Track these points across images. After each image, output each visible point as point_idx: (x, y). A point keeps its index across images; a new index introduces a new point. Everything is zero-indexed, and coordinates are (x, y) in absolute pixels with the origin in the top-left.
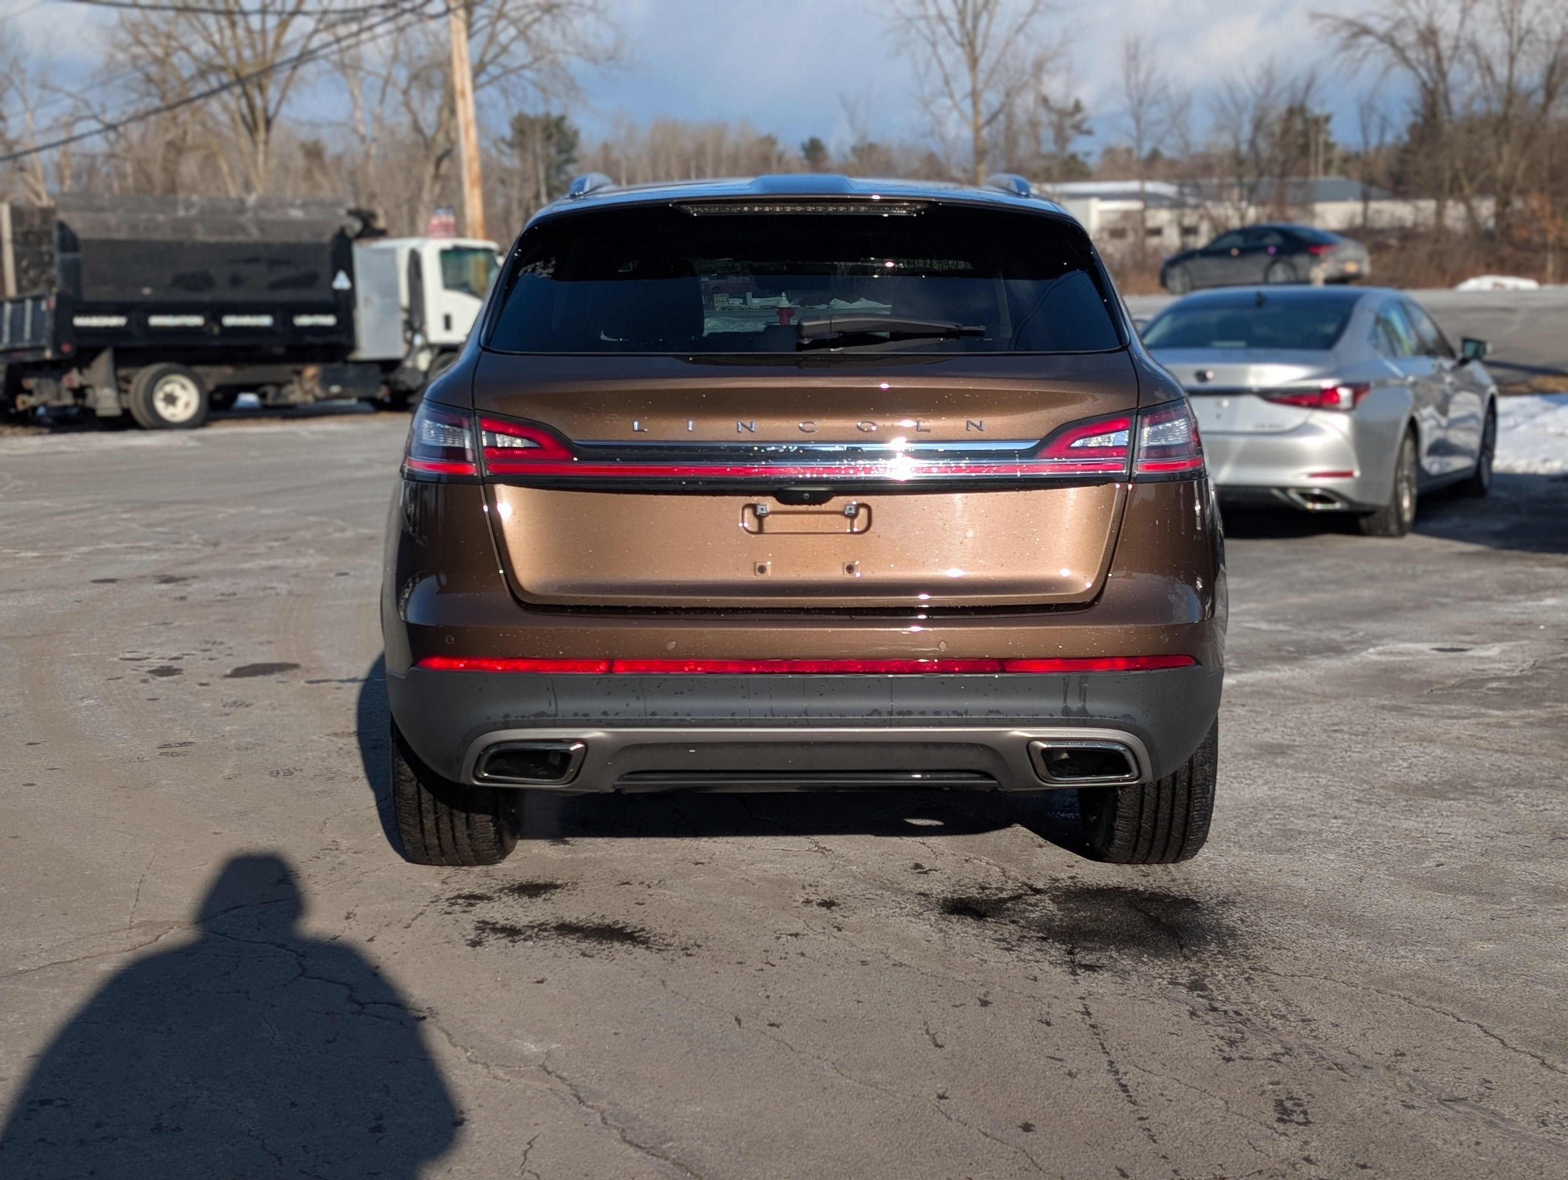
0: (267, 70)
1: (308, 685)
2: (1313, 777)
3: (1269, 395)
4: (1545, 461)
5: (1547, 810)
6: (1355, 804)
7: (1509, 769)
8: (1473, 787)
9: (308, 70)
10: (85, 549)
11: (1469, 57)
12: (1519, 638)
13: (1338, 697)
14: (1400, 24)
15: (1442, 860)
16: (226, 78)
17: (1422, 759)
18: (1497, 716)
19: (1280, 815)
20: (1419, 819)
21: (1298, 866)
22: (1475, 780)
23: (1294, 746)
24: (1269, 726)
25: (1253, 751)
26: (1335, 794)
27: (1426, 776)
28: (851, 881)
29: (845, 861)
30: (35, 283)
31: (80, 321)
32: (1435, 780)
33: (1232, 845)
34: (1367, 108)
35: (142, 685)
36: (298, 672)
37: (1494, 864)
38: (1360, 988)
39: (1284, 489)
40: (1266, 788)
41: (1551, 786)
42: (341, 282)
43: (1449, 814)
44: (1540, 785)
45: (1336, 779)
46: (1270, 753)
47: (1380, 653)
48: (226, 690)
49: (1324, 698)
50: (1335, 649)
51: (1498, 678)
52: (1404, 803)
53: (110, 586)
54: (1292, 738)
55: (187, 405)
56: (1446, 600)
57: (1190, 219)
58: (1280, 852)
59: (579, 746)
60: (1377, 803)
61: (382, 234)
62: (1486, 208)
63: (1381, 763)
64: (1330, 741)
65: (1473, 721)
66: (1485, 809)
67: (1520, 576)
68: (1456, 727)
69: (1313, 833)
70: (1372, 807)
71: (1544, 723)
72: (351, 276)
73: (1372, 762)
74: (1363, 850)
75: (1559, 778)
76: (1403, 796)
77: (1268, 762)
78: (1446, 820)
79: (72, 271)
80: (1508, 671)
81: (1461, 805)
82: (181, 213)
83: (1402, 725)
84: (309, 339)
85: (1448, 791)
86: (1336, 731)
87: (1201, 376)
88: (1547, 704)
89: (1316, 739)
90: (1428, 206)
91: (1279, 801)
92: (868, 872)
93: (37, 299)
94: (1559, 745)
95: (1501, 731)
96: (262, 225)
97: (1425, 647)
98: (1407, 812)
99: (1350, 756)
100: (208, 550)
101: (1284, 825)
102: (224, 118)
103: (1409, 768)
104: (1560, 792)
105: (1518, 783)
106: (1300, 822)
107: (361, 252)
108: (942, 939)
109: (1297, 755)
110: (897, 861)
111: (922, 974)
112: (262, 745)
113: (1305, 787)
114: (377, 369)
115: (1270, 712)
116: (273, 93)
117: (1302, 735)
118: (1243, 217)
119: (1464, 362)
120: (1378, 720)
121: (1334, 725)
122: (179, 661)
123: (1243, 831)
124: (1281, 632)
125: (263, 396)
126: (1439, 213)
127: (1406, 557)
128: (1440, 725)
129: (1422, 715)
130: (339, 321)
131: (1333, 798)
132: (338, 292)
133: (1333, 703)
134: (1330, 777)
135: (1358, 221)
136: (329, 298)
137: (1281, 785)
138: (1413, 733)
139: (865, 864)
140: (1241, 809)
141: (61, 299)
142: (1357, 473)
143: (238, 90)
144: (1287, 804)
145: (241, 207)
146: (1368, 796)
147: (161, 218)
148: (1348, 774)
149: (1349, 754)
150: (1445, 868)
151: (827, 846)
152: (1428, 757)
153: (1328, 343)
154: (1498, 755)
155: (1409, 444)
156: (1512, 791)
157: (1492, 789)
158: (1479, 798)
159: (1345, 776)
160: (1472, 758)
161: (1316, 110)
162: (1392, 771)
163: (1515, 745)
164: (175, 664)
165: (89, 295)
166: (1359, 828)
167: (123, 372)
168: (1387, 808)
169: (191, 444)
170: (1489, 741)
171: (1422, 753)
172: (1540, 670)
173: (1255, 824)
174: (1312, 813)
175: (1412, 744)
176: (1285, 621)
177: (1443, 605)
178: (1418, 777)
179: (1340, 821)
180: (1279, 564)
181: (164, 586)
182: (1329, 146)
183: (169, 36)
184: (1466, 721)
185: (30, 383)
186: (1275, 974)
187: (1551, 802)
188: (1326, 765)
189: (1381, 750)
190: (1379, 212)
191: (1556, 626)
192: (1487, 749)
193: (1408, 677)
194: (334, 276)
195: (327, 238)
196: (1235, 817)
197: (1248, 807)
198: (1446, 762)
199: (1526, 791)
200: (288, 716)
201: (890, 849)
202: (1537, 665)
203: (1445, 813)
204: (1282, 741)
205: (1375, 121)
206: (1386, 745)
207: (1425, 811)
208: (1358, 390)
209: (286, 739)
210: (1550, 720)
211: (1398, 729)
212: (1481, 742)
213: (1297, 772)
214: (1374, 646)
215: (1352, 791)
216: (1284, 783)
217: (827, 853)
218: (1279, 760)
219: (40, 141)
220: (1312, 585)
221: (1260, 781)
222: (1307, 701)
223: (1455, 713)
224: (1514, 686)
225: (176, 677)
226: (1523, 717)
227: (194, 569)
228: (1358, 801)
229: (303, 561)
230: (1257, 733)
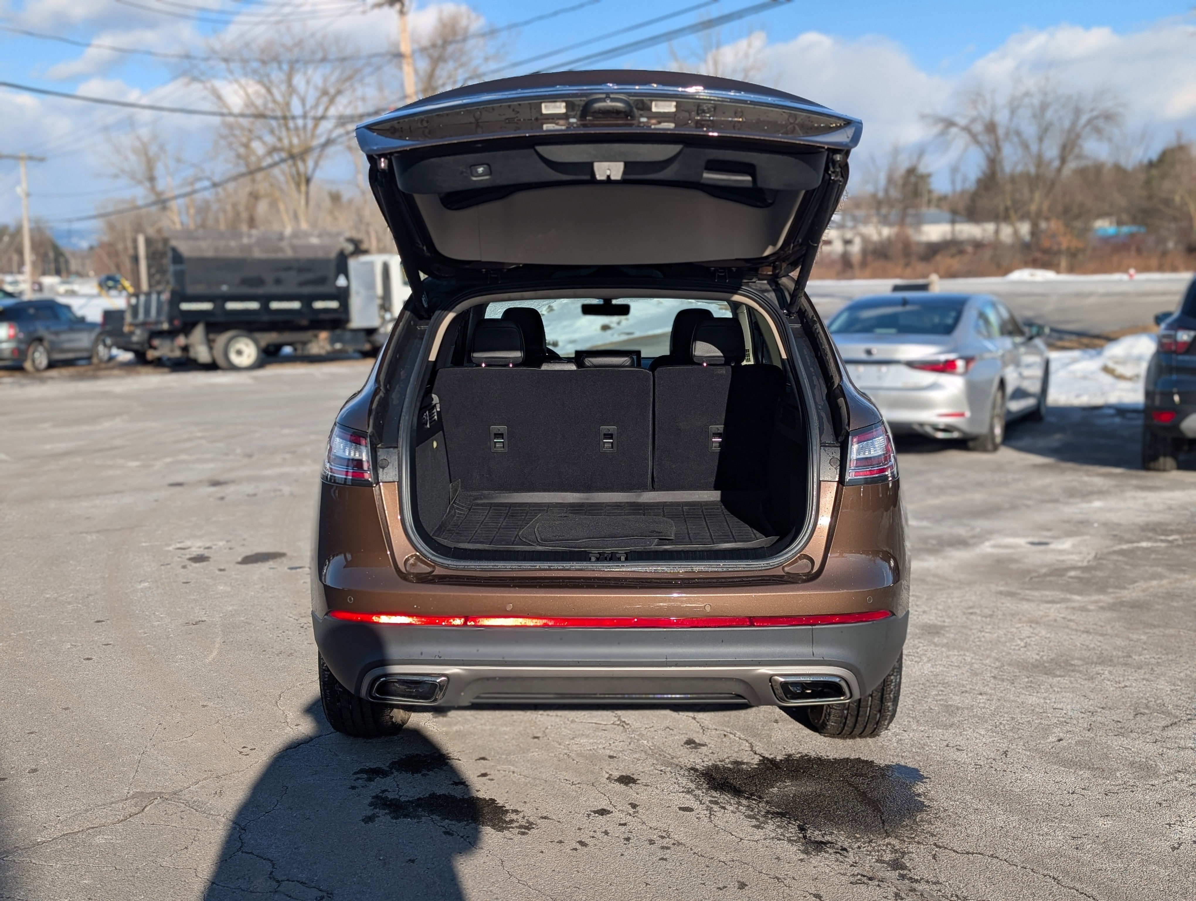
0: (306, 151)
1: (289, 571)
2: (961, 655)
3: (911, 364)
4: (1078, 396)
5: (1126, 686)
6: (993, 681)
7: (1094, 649)
8: (1072, 665)
9: (331, 150)
10: (169, 460)
11: (1015, 139)
12: (1083, 534)
13: (970, 584)
14: (974, 120)
15: (1062, 735)
16: (284, 155)
17: (1033, 639)
18: (1078, 601)
19: (942, 691)
20: (1039, 695)
21: (960, 741)
22: (1073, 659)
23: (944, 626)
24: (926, 609)
25: (918, 631)
26: (978, 671)
27: (1038, 654)
28: (643, 756)
29: (639, 735)
30: (159, 283)
31: (185, 306)
32: (1045, 658)
33: (911, 720)
34: (954, 170)
35: (183, 570)
36: (284, 559)
37: (1098, 738)
38: (1019, 868)
39: (921, 425)
40: (930, 665)
41: (1126, 664)
42: (341, 282)
43: (1059, 690)
44: (1118, 663)
45: (977, 657)
46: (929, 633)
47: (994, 546)
48: (235, 574)
49: (961, 584)
50: (961, 543)
51: (1074, 568)
52: (1026, 680)
53: (178, 489)
54: (943, 619)
55: (249, 356)
56: (1030, 503)
57: (849, 235)
58: (946, 727)
59: (443, 678)
60: (1008, 680)
61: (366, 252)
62: (1025, 228)
63: (1006, 642)
64: (969, 623)
65: (1063, 605)
66: (1084, 685)
67: (1075, 484)
68: (1052, 610)
69: (967, 709)
70: (1005, 684)
71: (1112, 607)
72: (347, 277)
73: (1000, 642)
74: (1004, 726)
75: (1130, 657)
76: (1025, 673)
77: (929, 642)
78: (1058, 695)
79: (180, 276)
80: (1079, 561)
81: (1065, 681)
82: (245, 241)
83: (1015, 608)
84: (323, 316)
85: (1054, 669)
86: (971, 613)
87: (869, 352)
88: (1110, 590)
89: (959, 620)
90: (990, 227)
91: (940, 678)
92: (655, 746)
93: (159, 293)
94: (1125, 627)
95: (1084, 614)
96: (294, 248)
97: (1021, 541)
98: (1031, 687)
99: (984, 636)
100: (245, 461)
101: (946, 701)
102: (282, 178)
103: (1025, 647)
104: (1133, 670)
105: (1102, 661)
106: (957, 698)
107: (353, 264)
108: (708, 815)
109: (948, 635)
110: (675, 735)
111: (694, 853)
112: (250, 624)
113: (956, 664)
114: (362, 335)
115: (925, 597)
116: (310, 163)
117: (949, 617)
118: (880, 234)
119: (1031, 338)
120: (999, 605)
121: (970, 608)
122: (209, 550)
123: (918, 707)
124: (925, 528)
125: (295, 349)
126: (997, 232)
127: (999, 468)
128: (1041, 608)
129: (1028, 600)
130: (341, 305)
131: (977, 675)
132: (339, 288)
133: (967, 589)
134: (972, 655)
135: (949, 237)
136: (332, 290)
137: (940, 663)
138: (1023, 615)
139: (653, 738)
140: (914, 686)
141: (174, 293)
142: (968, 414)
143: (290, 162)
144: (946, 681)
145: (281, 237)
146: (1001, 673)
147: (233, 244)
148: (984, 653)
149: (983, 634)
150: (1064, 743)
151: (626, 720)
152: (1037, 637)
153: (949, 330)
154: (1085, 635)
155: (999, 395)
156: (1099, 668)
157: (1085, 667)
158: (1078, 675)
159: (983, 655)
160: (1068, 638)
161: (922, 169)
162: (1014, 650)
163: (1095, 627)
164: (206, 553)
165: (190, 290)
166: (999, 704)
167: (212, 336)
168: (1016, 684)
169: (250, 381)
170: (1077, 623)
171: (1032, 633)
172: (1101, 561)
173: (926, 699)
174: (964, 689)
175: (1025, 625)
176: (926, 518)
177: (1028, 507)
178: (1032, 656)
179: (985, 697)
180: (919, 473)
181: (212, 489)
182: (930, 192)
183: (250, 131)
184: (1059, 605)
185: (156, 342)
186: (954, 851)
187: (1128, 679)
188: (968, 644)
189: (1004, 631)
190: (961, 232)
191: (1105, 524)
192: (1076, 630)
193: (1014, 566)
194: (336, 277)
195: (333, 255)
196: (911, 693)
197: (919, 684)
198: (1050, 642)
199: (1108, 668)
200: (271, 598)
201: (671, 724)
202: (1098, 556)
203: (1056, 690)
204: (936, 622)
205: (959, 178)
206: (1006, 626)
207: (1042, 687)
208: (968, 360)
209: (266, 619)
210: (1114, 604)
211: (1013, 612)
212: (1071, 624)
213: (949, 651)
214: (988, 540)
215: (989, 668)
216: (942, 660)
217: (626, 727)
218: (936, 640)
219: (176, 192)
220: (942, 490)
221: (925, 659)
222: (949, 587)
223: (1050, 598)
224: (1086, 575)
225: (205, 564)
226: (1096, 602)
227: (234, 475)
228: (994, 677)
229: (303, 469)
230: (919, 615)
